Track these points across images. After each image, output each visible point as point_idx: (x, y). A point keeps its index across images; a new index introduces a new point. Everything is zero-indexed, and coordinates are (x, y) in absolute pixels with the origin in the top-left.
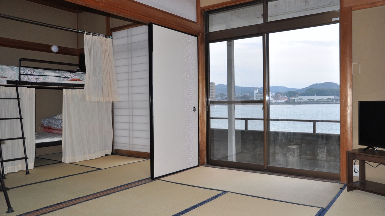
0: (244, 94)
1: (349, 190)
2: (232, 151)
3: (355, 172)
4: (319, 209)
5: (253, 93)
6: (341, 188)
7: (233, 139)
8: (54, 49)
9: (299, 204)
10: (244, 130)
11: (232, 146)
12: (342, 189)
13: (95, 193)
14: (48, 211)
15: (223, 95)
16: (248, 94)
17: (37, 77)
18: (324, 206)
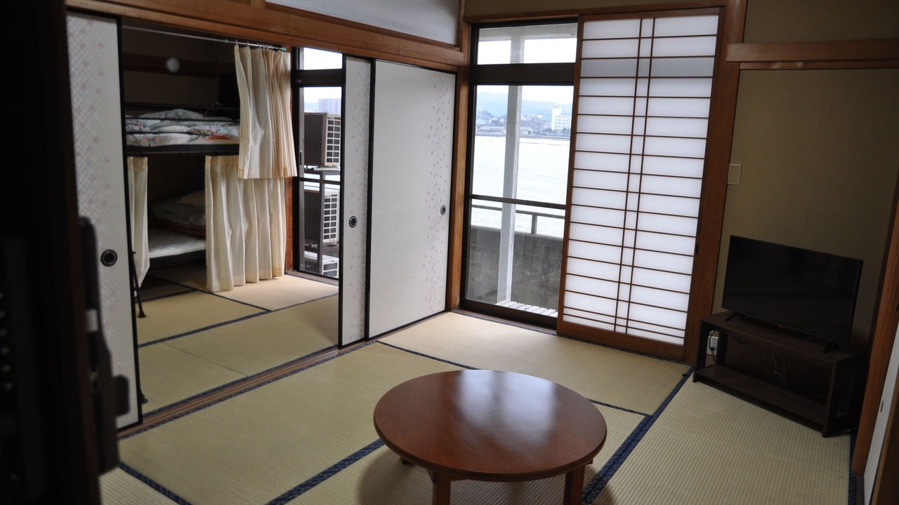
0: (532, 116)
1: (695, 380)
2: (505, 279)
3: (710, 348)
4: (643, 417)
5: (550, 115)
6: (684, 375)
7: (509, 258)
8: (172, 65)
9: (612, 407)
10: (528, 234)
11: (506, 271)
12: (686, 376)
13: (272, 369)
14: (201, 404)
15: (489, 114)
16: (540, 116)
17: (151, 136)
18: (651, 413)
